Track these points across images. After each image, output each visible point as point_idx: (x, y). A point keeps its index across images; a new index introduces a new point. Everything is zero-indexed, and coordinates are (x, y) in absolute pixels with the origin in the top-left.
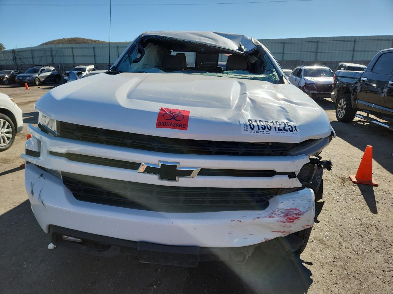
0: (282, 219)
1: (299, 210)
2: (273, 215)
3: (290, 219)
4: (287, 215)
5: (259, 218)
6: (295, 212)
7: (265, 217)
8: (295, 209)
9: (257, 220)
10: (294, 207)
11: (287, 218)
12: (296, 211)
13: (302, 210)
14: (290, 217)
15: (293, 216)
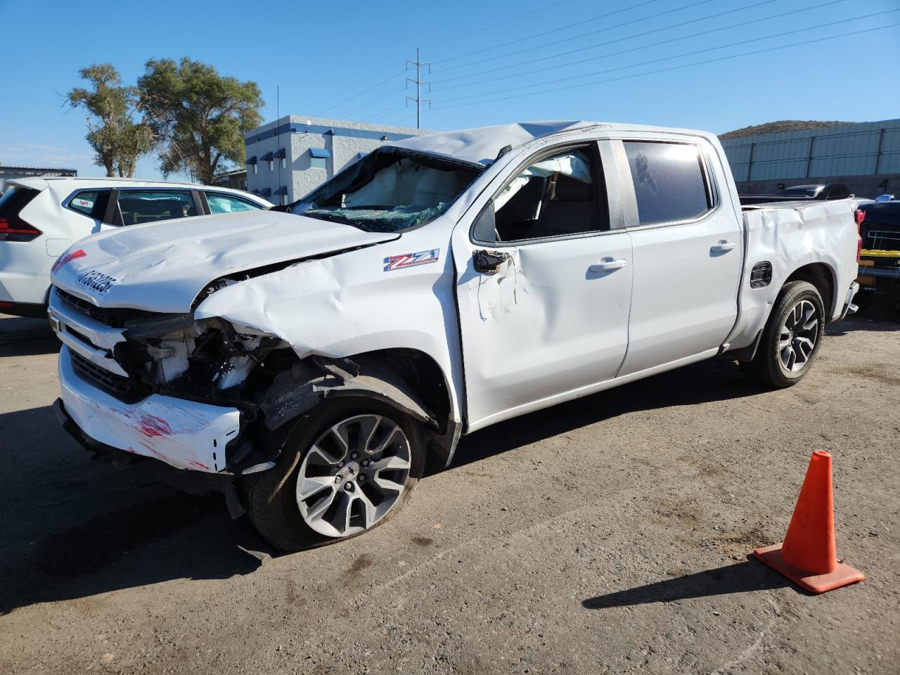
0: (137, 425)
1: (168, 425)
2: (131, 415)
3: (147, 430)
4: (145, 423)
5: (114, 410)
6: (160, 424)
7: (121, 413)
8: (163, 422)
9: (111, 412)
10: (163, 418)
11: (143, 428)
12: (162, 424)
13: (173, 426)
14: (147, 427)
15: (151, 427)
